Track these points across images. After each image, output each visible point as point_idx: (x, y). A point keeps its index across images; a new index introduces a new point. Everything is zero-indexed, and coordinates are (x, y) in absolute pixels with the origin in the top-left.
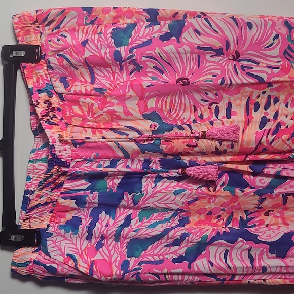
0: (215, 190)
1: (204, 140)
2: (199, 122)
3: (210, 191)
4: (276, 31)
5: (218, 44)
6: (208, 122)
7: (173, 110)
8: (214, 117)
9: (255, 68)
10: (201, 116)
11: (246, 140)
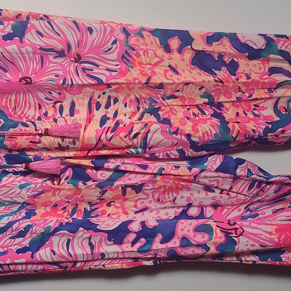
0: (59, 184)
1: (47, 137)
2: (43, 120)
3: (54, 184)
4: (114, 37)
5: (60, 47)
6: (52, 120)
7: (18, 107)
8: (59, 115)
9: (95, 71)
10: (46, 114)
11: (86, 136)
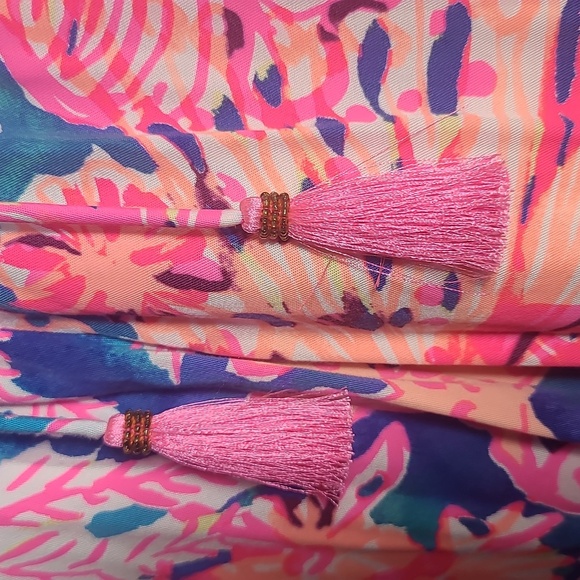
0: (326, 519)
1: (276, 251)
2: (254, 123)
3: (296, 522)
6: (309, 126)
7: (90, 28)
8: (354, 94)
10: (272, 85)
11: (539, 257)
